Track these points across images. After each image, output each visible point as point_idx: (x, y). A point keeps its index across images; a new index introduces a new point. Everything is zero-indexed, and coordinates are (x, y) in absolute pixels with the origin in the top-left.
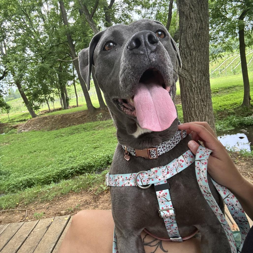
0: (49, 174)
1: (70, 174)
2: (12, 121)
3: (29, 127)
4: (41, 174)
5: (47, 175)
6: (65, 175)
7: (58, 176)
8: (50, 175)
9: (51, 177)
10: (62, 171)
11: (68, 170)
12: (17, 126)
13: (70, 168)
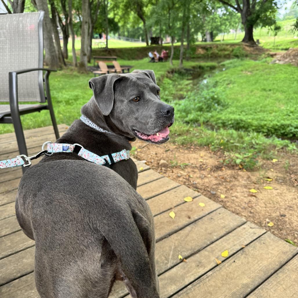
0: (265, 123)
1: (292, 133)
2: (276, 48)
3: (286, 58)
4: (257, 120)
5: (263, 123)
6: (284, 132)
7: (276, 130)
8: (265, 125)
9: (265, 127)
10: (283, 125)
11: (290, 128)
12: (275, 55)
13: (295, 126)
